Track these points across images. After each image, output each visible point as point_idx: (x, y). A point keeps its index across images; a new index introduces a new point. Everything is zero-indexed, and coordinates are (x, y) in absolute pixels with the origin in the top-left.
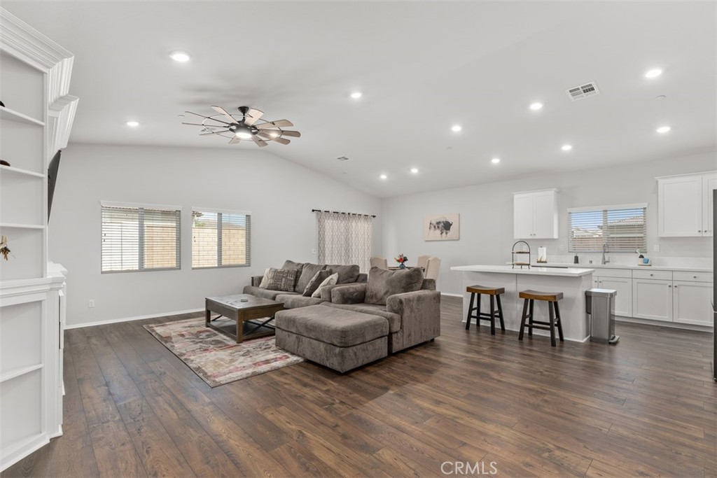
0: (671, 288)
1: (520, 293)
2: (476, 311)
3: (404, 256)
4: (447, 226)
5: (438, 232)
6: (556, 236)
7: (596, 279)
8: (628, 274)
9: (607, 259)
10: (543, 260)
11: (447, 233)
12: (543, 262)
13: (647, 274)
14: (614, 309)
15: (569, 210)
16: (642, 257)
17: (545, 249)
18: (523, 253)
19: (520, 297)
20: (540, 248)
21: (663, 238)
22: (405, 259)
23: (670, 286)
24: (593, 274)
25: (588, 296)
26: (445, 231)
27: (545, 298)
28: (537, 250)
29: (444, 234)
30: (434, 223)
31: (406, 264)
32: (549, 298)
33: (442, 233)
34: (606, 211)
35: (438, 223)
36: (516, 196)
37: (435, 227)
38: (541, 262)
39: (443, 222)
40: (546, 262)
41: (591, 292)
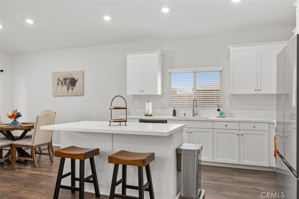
0: (239, 136)
1: (109, 157)
2: (70, 177)
3: (18, 111)
4: (73, 82)
5: (65, 88)
6: (159, 93)
7: (187, 130)
8: (210, 125)
9: (195, 113)
10: (150, 113)
11: (72, 89)
12: (149, 116)
13: (222, 125)
14: (201, 156)
15: (169, 71)
16: (219, 110)
17: (151, 103)
18: (119, 108)
19: (109, 162)
20: (147, 103)
21: (232, 95)
22: (19, 115)
23: (238, 135)
24: (184, 129)
25: (179, 153)
26: (71, 87)
27: (133, 163)
28: (145, 104)
29: (70, 90)
30: (62, 79)
31: (20, 120)
32: (138, 163)
33: (68, 89)
34: (195, 72)
35: (65, 79)
36: (129, 57)
37: (62, 83)
38: (147, 115)
39: (69, 78)
40: (151, 115)
41: (181, 149)
